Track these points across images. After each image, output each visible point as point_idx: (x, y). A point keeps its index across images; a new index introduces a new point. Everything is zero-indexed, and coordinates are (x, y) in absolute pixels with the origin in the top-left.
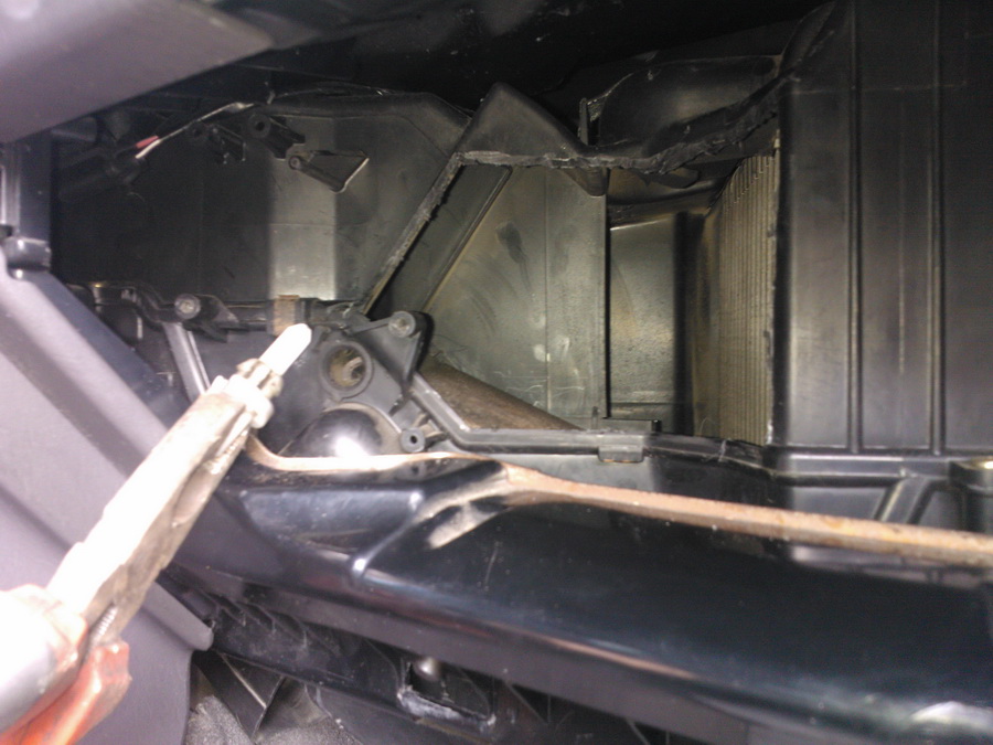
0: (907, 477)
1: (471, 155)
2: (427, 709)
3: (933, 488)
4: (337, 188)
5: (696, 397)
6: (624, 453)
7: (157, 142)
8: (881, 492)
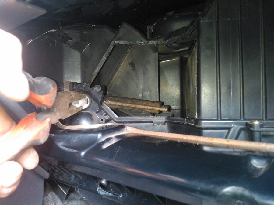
0: (234, 126)
1: (117, 42)
2: (104, 193)
3: (241, 129)
4: (81, 52)
5: (187, 107)
6: (160, 122)
7: (31, 41)
8: (227, 131)
